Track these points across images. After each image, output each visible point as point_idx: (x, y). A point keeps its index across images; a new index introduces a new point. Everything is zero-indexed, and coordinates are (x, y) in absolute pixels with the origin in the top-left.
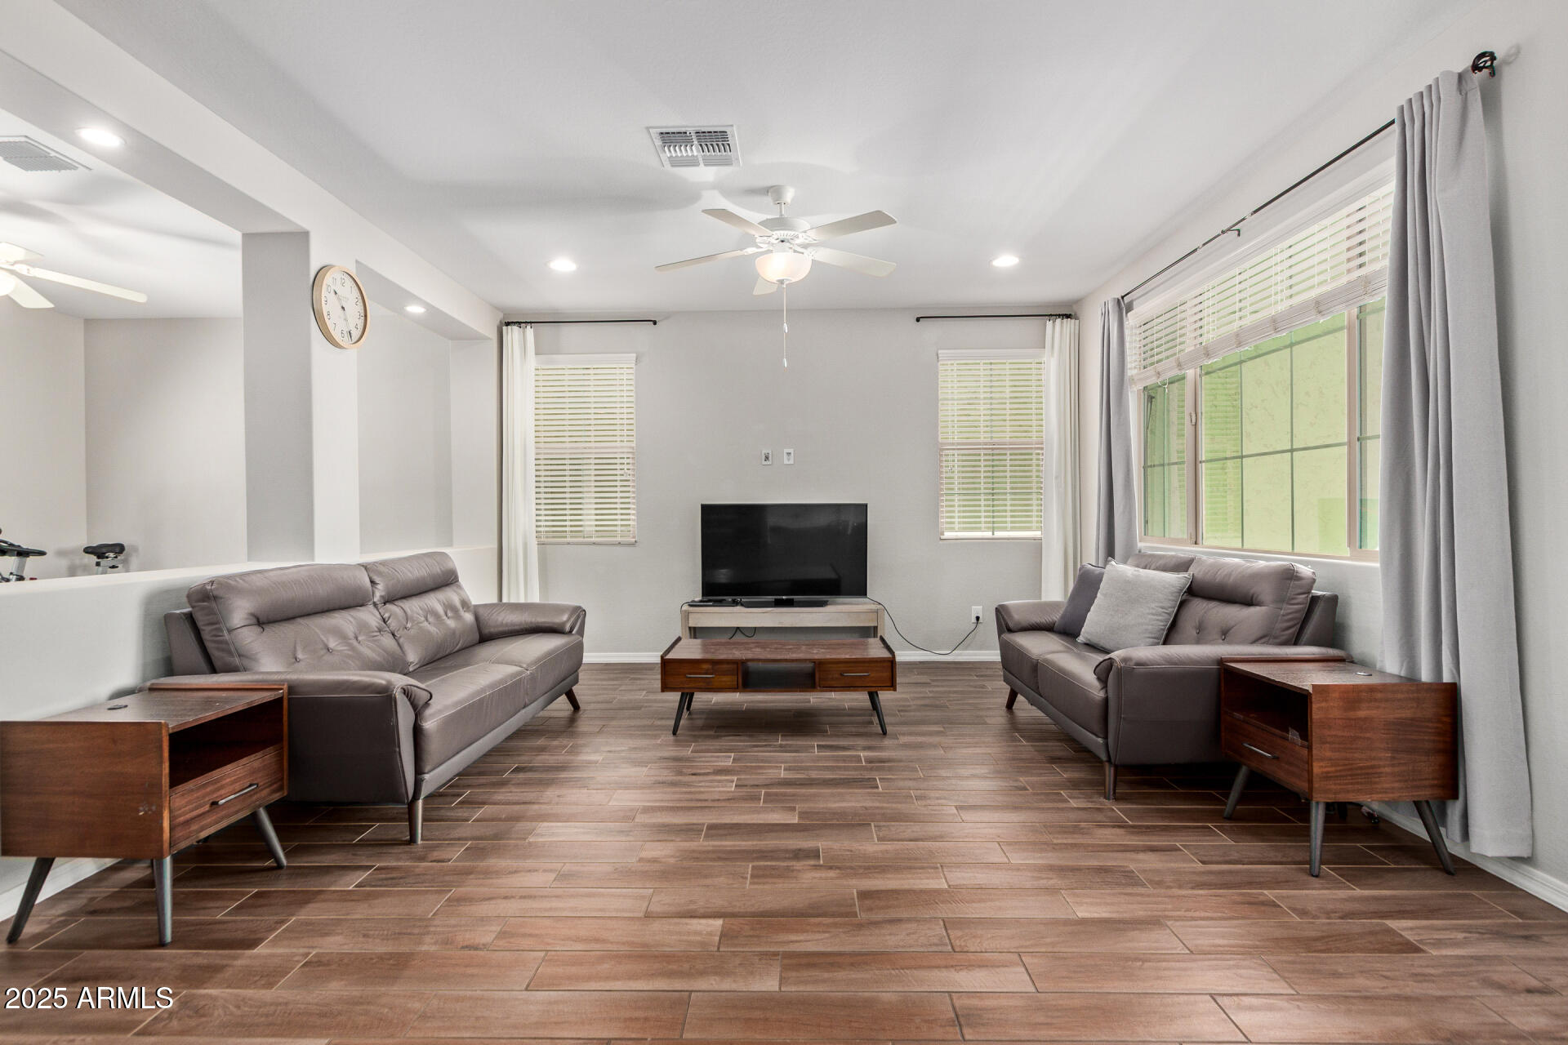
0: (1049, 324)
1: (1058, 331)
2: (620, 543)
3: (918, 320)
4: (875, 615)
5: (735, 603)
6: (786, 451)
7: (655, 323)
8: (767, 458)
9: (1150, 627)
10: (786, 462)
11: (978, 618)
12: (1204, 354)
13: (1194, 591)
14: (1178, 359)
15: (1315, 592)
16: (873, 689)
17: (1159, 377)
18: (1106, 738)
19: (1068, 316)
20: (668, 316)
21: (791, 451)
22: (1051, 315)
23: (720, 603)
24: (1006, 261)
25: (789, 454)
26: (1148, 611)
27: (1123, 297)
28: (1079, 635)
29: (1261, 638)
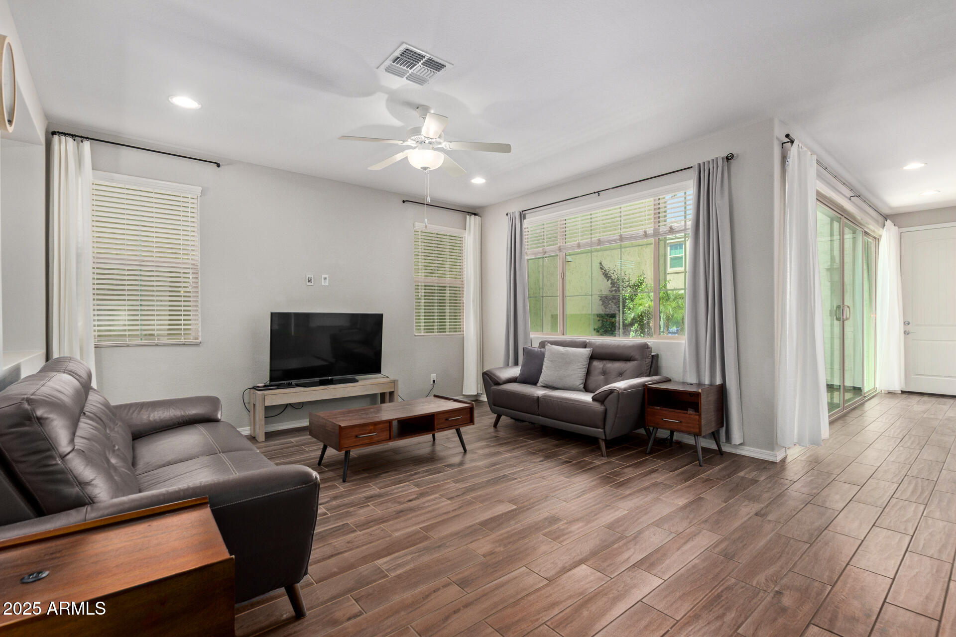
0: (468, 217)
1: (472, 221)
2: (184, 344)
3: (404, 202)
4: (393, 384)
5: (290, 386)
6: (323, 276)
7: (218, 165)
8: (309, 281)
9: (580, 375)
10: (323, 284)
11: (434, 381)
12: (578, 246)
13: (593, 357)
14: (560, 247)
15: (652, 354)
16: (457, 427)
17: (544, 254)
18: (604, 428)
19: (475, 214)
20: (231, 163)
21: (327, 276)
22: (469, 213)
23: (279, 387)
24: (478, 180)
25: (325, 278)
26: (577, 367)
27: (522, 211)
28: (538, 382)
29: (640, 375)
